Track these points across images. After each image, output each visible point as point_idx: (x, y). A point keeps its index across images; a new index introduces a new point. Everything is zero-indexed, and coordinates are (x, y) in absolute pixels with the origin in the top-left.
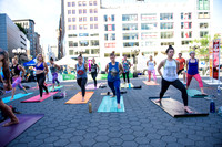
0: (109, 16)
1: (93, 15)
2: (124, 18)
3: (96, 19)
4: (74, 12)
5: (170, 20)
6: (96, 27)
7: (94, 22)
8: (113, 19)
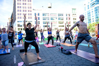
0: (37, 13)
1: (30, 13)
2: (43, 15)
3: (31, 14)
4: (20, 11)
5: (62, 17)
6: (31, 18)
7: (30, 16)
8: (39, 15)
